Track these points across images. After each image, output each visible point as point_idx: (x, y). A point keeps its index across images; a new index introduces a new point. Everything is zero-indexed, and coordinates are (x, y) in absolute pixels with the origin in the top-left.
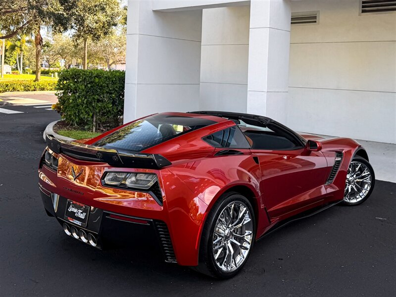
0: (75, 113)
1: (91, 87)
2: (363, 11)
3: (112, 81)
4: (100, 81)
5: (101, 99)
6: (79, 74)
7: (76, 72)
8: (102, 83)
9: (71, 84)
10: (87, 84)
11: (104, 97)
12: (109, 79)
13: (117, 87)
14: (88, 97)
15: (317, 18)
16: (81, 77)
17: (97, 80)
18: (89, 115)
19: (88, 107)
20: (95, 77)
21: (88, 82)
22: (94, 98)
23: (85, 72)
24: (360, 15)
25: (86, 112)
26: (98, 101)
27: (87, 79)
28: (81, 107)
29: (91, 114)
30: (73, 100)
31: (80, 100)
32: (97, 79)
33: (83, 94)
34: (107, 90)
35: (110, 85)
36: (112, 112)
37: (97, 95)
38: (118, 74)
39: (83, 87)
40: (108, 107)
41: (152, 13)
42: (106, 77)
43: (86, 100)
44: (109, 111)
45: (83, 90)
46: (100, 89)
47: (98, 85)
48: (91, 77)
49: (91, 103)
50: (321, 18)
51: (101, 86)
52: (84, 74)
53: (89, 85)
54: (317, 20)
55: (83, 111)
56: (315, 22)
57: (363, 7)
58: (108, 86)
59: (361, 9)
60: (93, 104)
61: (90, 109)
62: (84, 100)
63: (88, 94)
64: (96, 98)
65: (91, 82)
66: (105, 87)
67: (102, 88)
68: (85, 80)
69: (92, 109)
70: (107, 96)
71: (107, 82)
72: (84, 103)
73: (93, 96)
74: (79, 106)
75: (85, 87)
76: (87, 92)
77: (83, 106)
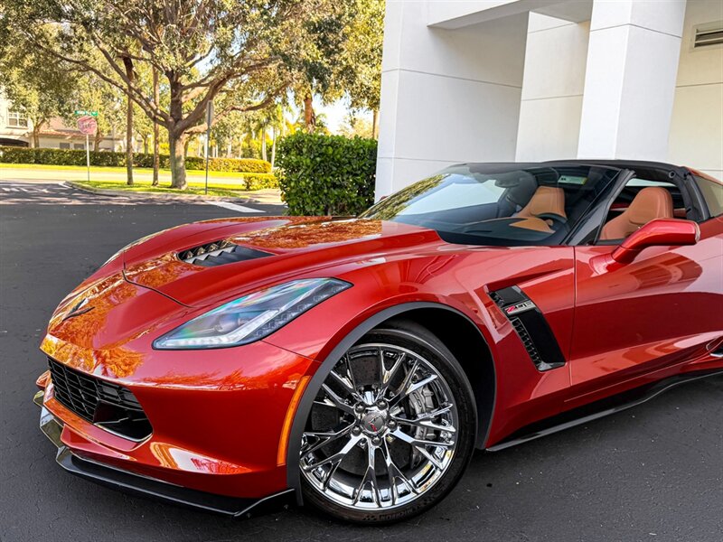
0: (299, 204)
1: (321, 162)
3: (358, 154)
4: (336, 153)
5: (338, 183)
6: (303, 141)
7: (299, 137)
8: (339, 156)
9: (293, 157)
10: (315, 157)
11: (343, 180)
12: (352, 150)
13: (365, 165)
14: (316, 178)
17: (330, 150)
18: (318, 208)
19: (316, 195)
20: (327, 146)
21: (317, 154)
22: (325, 181)
23: (311, 136)
25: (314, 202)
26: (334, 186)
27: (315, 148)
28: (305, 195)
29: (322, 207)
30: (295, 182)
31: (304, 183)
32: (330, 148)
33: (308, 172)
34: (349, 169)
35: (353, 162)
36: (358, 206)
37: (333, 176)
38: (369, 143)
39: (308, 161)
40: (351, 198)
41: (427, 30)
42: (348, 148)
43: (312, 183)
44: (353, 204)
45: (308, 167)
46: (337, 167)
47: (333, 159)
48: (321, 146)
49: (321, 189)
51: (339, 161)
52: (310, 140)
53: (318, 159)
55: (308, 200)
58: (350, 163)
60: (326, 191)
61: (321, 199)
62: (309, 183)
63: (317, 174)
64: (328, 180)
65: (321, 155)
66: (344, 164)
67: (340, 164)
68: (310, 150)
69: (324, 198)
70: (348, 178)
71: (348, 156)
72: (309, 188)
73: (325, 178)
74: (302, 192)
75: (312, 161)
76: (315, 171)
77: (308, 193)
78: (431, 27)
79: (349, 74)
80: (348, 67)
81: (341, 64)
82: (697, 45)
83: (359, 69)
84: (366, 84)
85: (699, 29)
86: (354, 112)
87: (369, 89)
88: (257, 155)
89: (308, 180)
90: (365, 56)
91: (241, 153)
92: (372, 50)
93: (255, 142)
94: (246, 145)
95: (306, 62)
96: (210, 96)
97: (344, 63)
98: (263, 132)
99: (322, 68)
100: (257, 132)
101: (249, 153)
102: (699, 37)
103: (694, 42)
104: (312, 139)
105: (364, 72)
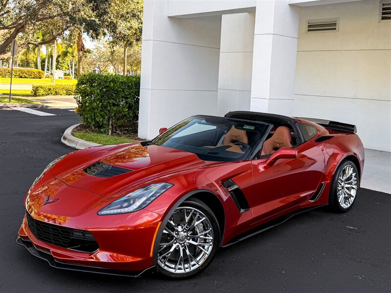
0: (91, 116)
1: (107, 91)
2: (383, 18)
3: (128, 86)
4: (115, 86)
5: (116, 103)
6: (95, 79)
7: (92, 76)
8: (117, 88)
9: (88, 88)
10: (102, 88)
11: (119, 101)
12: (125, 84)
13: (132, 92)
14: (103, 101)
15: (337, 25)
16: (97, 82)
17: (112, 84)
18: (104, 118)
19: (103, 111)
20: (110, 82)
21: (104, 87)
22: (109, 102)
23: (99, 76)
24: (379, 22)
25: (101, 115)
26: (114, 105)
27: (102, 83)
28: (96, 111)
29: (106, 118)
30: (89, 103)
31: (95, 104)
33: (98, 97)
34: (123, 95)
35: (125, 90)
36: (128, 116)
37: (113, 99)
38: (134, 79)
39: (98, 91)
40: (124, 112)
41: (167, 18)
42: (122, 82)
43: (101, 104)
44: (125, 115)
45: (98, 94)
46: (115, 94)
47: (114, 89)
48: (106, 82)
49: (106, 107)
50: (341, 25)
51: (117, 90)
52: (100, 79)
53: (104, 90)
54: (337, 27)
55: (98, 114)
56: (335, 29)
57: (383, 14)
58: (123, 91)
59: (381, 16)
60: (109, 108)
61: (106, 113)
62: (99, 104)
63: (103, 98)
64: (111, 102)
65: (107, 87)
66: (120, 91)
67: (117, 93)
68: (100, 84)
69: (107, 112)
70: (122, 100)
71: (122, 87)
72: (99, 107)
73: (108, 100)
74: (94, 109)
75: (101, 91)
76: (102, 96)
77: (98, 110)
78: (169, 17)
79: (113, 27)
80: (112, 23)
81: (108, 21)
82: (309, 30)
83: (119, 23)
84: (123, 32)
85: (310, 22)
86: (113, 47)
87: (125, 35)
88: (33, 65)
89: (98, 103)
90: (122, 16)
91: (19, 62)
92: (127, 13)
93: (31, 56)
94: (24, 58)
95: (85, 20)
96: (14, 36)
97: (109, 20)
98: (39, 50)
99: (96, 24)
100: (34, 49)
101: (26, 63)
102: (309, 26)
103: (307, 29)
104: (101, 78)
105: (121, 25)
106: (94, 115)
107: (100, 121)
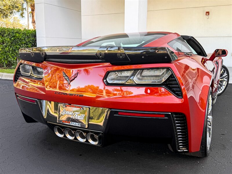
0: (4, 58)
1: (14, 39)
3: (27, 36)
6: (5, 31)
7: (2, 29)
8: (21, 37)
10: (11, 37)
12: (25, 34)
13: (31, 40)
14: (12, 46)
16: (6, 33)
17: (17, 35)
18: (14, 58)
19: (13, 53)
20: (16, 33)
22: (16, 47)
25: (12, 56)
27: (11, 34)
29: (16, 58)
31: (7, 49)
33: (8, 44)
34: (25, 42)
35: (26, 39)
37: (18, 45)
39: (9, 39)
42: (23, 33)
43: (11, 48)
45: (9, 42)
46: (20, 41)
47: (19, 38)
48: (13, 33)
49: (15, 50)
51: (21, 39)
52: (8, 31)
53: (12, 38)
55: (10, 56)
58: (25, 40)
60: (16, 51)
61: (15, 55)
63: (12, 44)
65: (14, 36)
66: (23, 40)
68: (9, 35)
71: (24, 37)
72: (10, 50)
73: (16, 46)
74: (6, 53)
75: (10, 39)
76: (12, 43)
77: (9, 53)
89: (9, 48)
104: (9, 30)
106: (7, 56)
107: (11, 60)
